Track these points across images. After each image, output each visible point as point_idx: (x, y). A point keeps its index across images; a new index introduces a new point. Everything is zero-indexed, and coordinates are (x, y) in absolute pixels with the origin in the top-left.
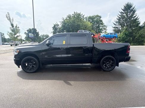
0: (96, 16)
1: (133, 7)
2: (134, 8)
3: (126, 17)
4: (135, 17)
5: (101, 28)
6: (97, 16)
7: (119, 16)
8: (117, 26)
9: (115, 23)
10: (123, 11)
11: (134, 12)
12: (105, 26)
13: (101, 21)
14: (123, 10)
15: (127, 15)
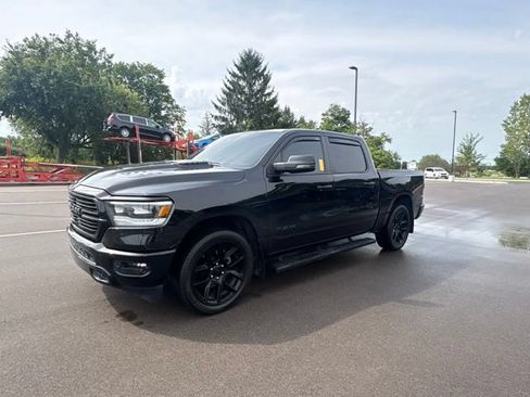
0: (146, 68)
1: (263, 66)
2: (265, 69)
3: (246, 90)
4: (269, 94)
5: (163, 113)
6: (150, 69)
7: (228, 84)
8: (223, 115)
9: (219, 105)
10: (238, 72)
11: (267, 80)
12: (177, 107)
13: (165, 89)
14: (239, 69)
15: (251, 86)
